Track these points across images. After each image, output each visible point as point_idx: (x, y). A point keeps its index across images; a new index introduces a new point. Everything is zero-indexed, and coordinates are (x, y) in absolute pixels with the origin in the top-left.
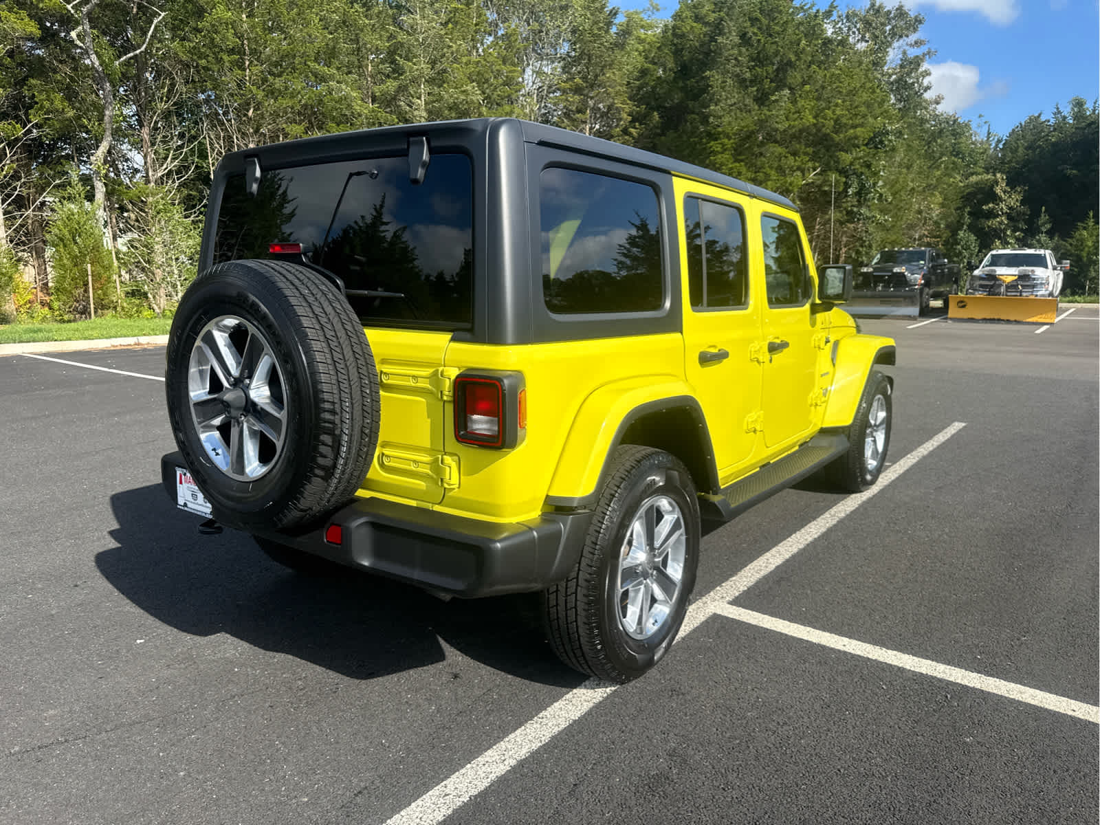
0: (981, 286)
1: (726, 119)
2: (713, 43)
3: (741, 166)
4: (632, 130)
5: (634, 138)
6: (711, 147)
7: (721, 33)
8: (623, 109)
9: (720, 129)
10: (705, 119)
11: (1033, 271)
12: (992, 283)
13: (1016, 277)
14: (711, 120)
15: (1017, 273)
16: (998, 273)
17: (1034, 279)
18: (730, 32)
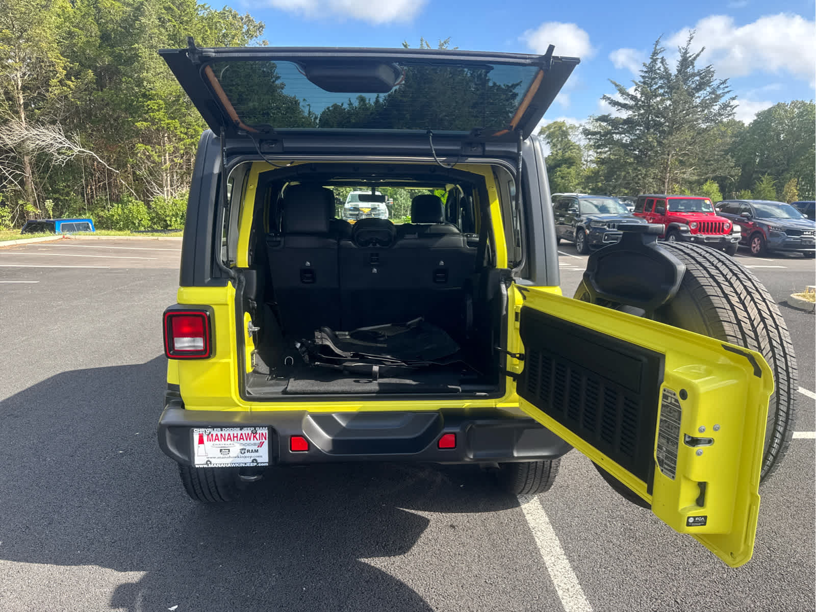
0: (351, 215)
1: (158, 84)
2: (138, 22)
3: (176, 122)
4: (69, 83)
5: (71, 89)
6: (148, 105)
7: (143, 14)
8: (58, 63)
9: (154, 92)
10: (139, 83)
11: (378, 205)
12: (357, 213)
13: (370, 209)
14: (145, 83)
15: (370, 206)
16: (360, 206)
17: (379, 210)
18: (151, 15)
